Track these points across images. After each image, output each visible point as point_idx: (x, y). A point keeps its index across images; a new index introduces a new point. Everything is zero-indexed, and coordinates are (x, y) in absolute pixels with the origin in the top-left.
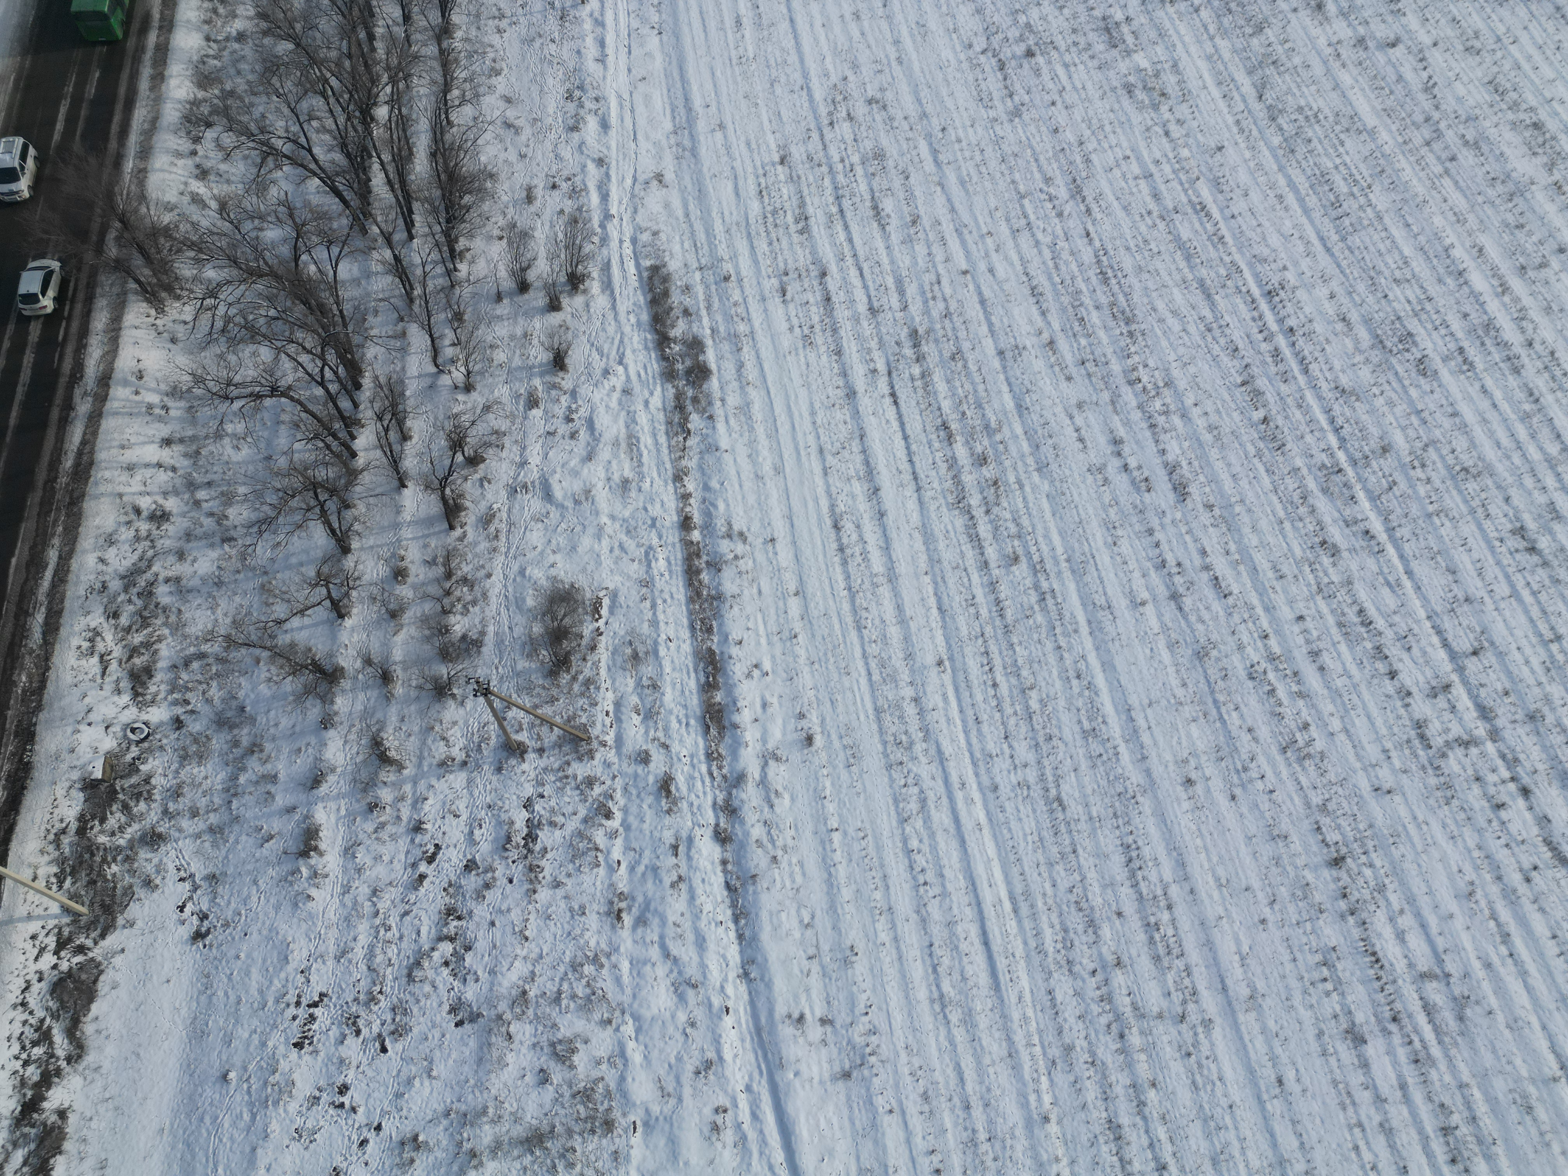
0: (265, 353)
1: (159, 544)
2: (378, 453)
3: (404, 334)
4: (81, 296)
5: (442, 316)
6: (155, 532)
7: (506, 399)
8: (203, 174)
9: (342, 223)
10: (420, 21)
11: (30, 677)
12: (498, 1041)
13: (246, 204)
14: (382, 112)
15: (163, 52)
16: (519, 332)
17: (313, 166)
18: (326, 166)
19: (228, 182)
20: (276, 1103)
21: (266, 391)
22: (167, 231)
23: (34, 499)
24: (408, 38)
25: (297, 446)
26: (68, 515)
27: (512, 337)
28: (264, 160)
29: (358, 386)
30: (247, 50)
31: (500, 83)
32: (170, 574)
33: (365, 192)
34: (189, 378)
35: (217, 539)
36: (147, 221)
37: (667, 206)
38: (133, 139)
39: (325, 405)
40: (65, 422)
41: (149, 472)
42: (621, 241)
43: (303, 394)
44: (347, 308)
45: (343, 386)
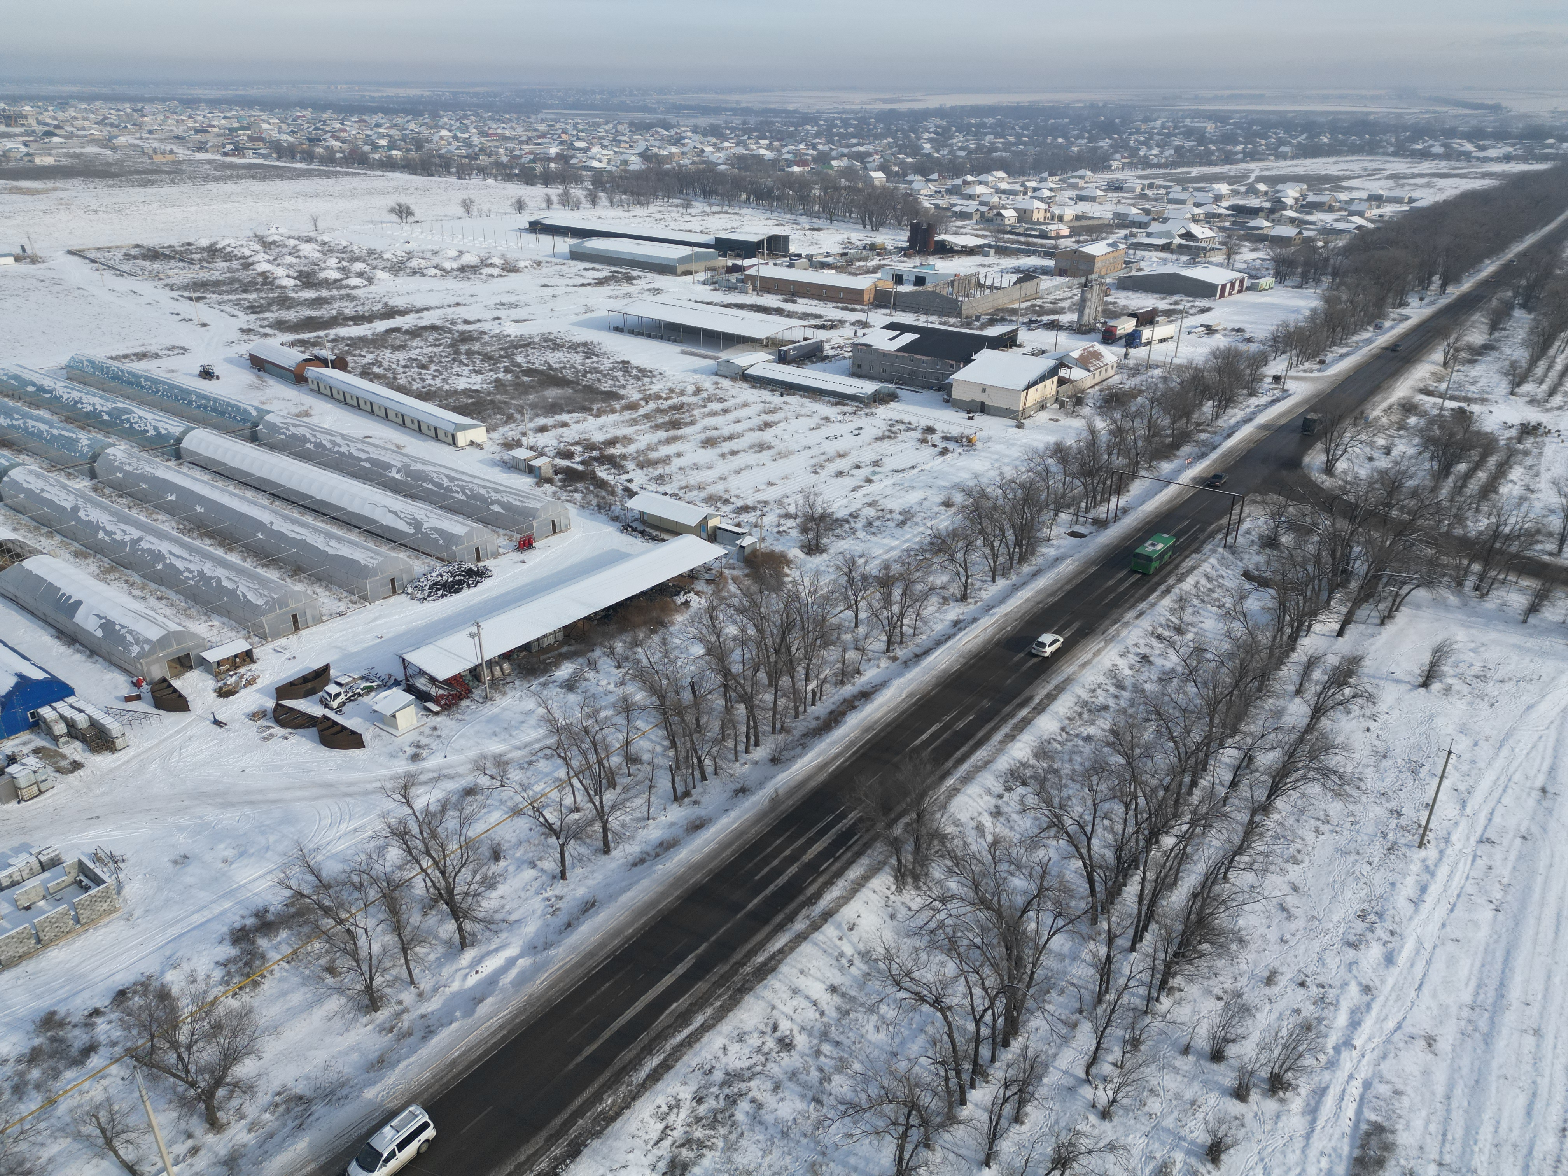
0: (951, 968)
1: (770, 1065)
2: (985, 1117)
3: (1075, 1026)
4: (856, 848)
5: (1120, 1033)
6: (774, 1054)
7: (1136, 1151)
8: (997, 813)
9: (1079, 905)
10: (1244, 791)
11: (614, 1103)
13: (1014, 851)
14: (1168, 841)
15: (1026, 722)
16: (1188, 1095)
17: (1084, 851)
18: (1096, 857)
19: (1011, 828)
21: (930, 998)
22: (943, 838)
23: (721, 969)
24: (1226, 799)
25: (923, 1060)
26: (730, 997)
27: (1178, 1096)
28: (1049, 827)
29: (1006, 1044)
30: (1087, 749)
31: (1295, 873)
32: (759, 1097)
33: (1114, 892)
34: (883, 951)
35: (810, 1094)
36: (936, 824)
37: (1426, 1073)
38: (966, 767)
39: (968, 1041)
40: (781, 928)
41: (806, 1004)
42: (1351, 1077)
43: (957, 1020)
44: (1040, 974)
45: (994, 1036)
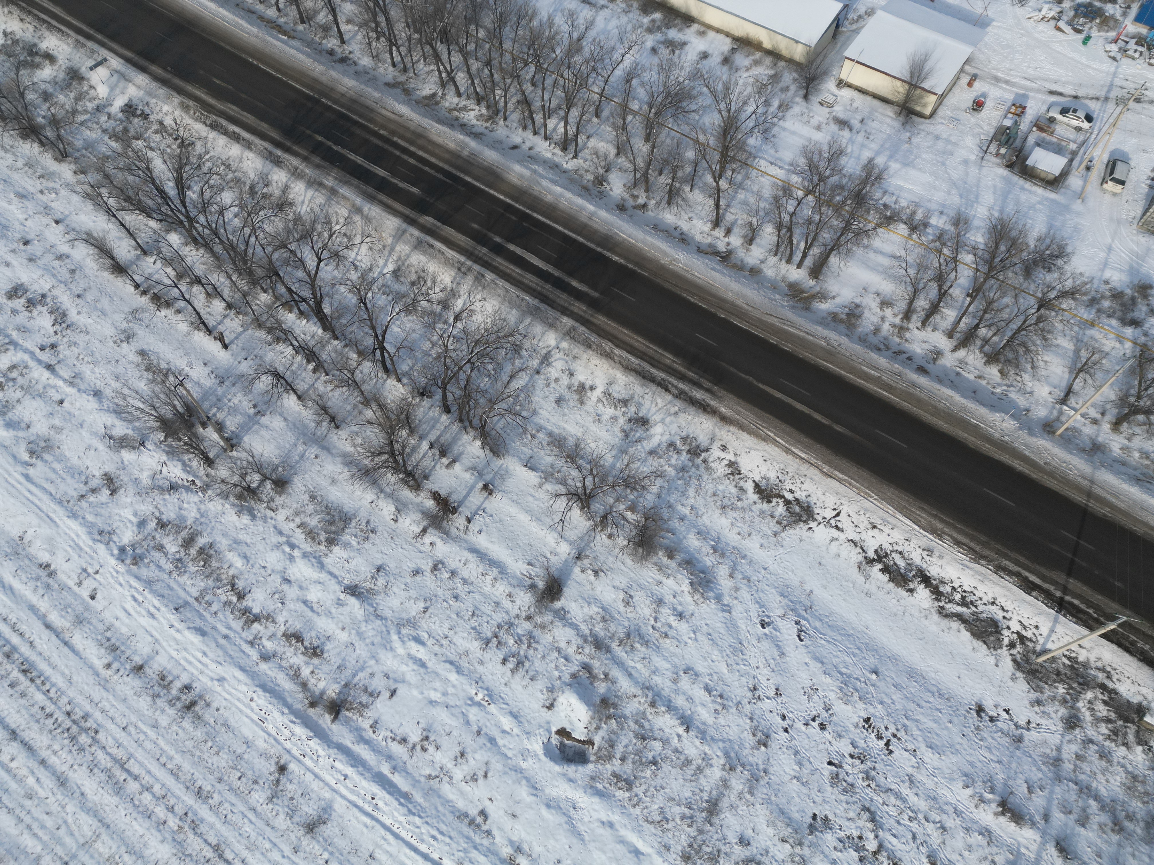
12: (787, 832)
20: (841, 689)
